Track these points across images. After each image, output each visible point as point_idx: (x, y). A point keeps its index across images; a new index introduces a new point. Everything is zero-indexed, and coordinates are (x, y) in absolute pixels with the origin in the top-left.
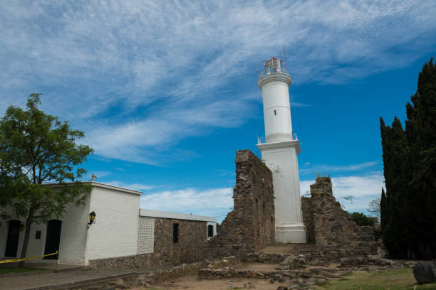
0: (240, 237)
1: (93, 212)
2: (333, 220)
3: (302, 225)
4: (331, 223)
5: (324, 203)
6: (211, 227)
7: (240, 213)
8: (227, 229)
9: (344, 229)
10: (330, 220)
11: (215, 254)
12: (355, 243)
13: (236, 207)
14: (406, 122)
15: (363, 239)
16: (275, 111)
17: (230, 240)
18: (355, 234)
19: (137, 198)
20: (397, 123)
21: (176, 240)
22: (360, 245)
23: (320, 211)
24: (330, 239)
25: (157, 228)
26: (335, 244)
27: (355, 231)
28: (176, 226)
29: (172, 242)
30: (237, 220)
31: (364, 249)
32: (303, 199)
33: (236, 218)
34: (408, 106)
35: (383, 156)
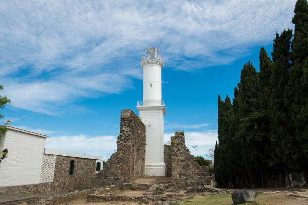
0: (120, 172)
1: (6, 149)
2: (184, 161)
3: (163, 164)
4: (182, 163)
5: (179, 149)
6: (99, 164)
7: (121, 154)
8: (111, 165)
9: (191, 167)
10: (182, 161)
11: (100, 184)
12: (197, 177)
13: (118, 150)
14: (233, 99)
15: (202, 174)
16: (151, 84)
17: (113, 174)
18: (197, 171)
19: (43, 140)
20: (228, 100)
21: (71, 172)
22: (200, 178)
23: (176, 155)
24: (181, 174)
25: (57, 163)
26: (184, 177)
27: (198, 169)
28: (72, 162)
29: (68, 174)
30: (118, 159)
31: (203, 181)
32: (165, 146)
33: (118, 158)
34: (236, 89)
35: (218, 120)
